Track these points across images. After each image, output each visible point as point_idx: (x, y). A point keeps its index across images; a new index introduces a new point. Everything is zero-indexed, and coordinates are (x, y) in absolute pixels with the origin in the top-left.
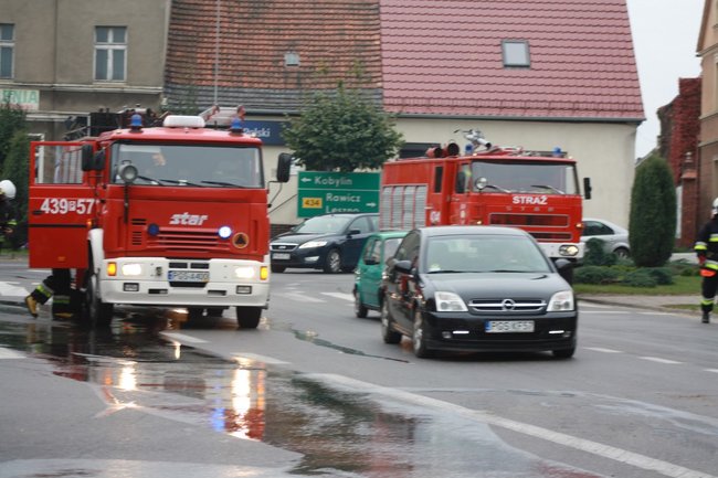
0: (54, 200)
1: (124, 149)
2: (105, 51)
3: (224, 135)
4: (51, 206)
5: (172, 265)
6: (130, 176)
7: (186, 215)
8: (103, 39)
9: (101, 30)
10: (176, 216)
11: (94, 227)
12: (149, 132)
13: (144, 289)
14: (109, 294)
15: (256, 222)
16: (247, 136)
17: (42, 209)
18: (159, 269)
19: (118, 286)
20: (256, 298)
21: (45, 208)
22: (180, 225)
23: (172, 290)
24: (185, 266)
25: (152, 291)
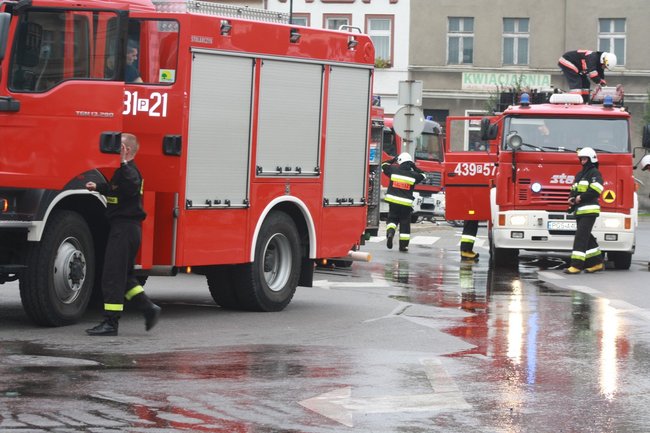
0: (465, 164)
1: (515, 121)
2: (608, 40)
3: (597, 109)
4: (463, 169)
5: (551, 217)
6: (516, 144)
7: (563, 176)
8: (605, 29)
9: (604, 22)
10: (555, 177)
11: (494, 186)
12: (535, 108)
13: (528, 236)
14: (500, 240)
15: (622, 181)
16: (617, 111)
17: (456, 171)
18: (540, 220)
19: (506, 234)
20: (621, 245)
21: (458, 171)
22: (559, 184)
23: (551, 237)
24: (562, 217)
25: (534, 238)
